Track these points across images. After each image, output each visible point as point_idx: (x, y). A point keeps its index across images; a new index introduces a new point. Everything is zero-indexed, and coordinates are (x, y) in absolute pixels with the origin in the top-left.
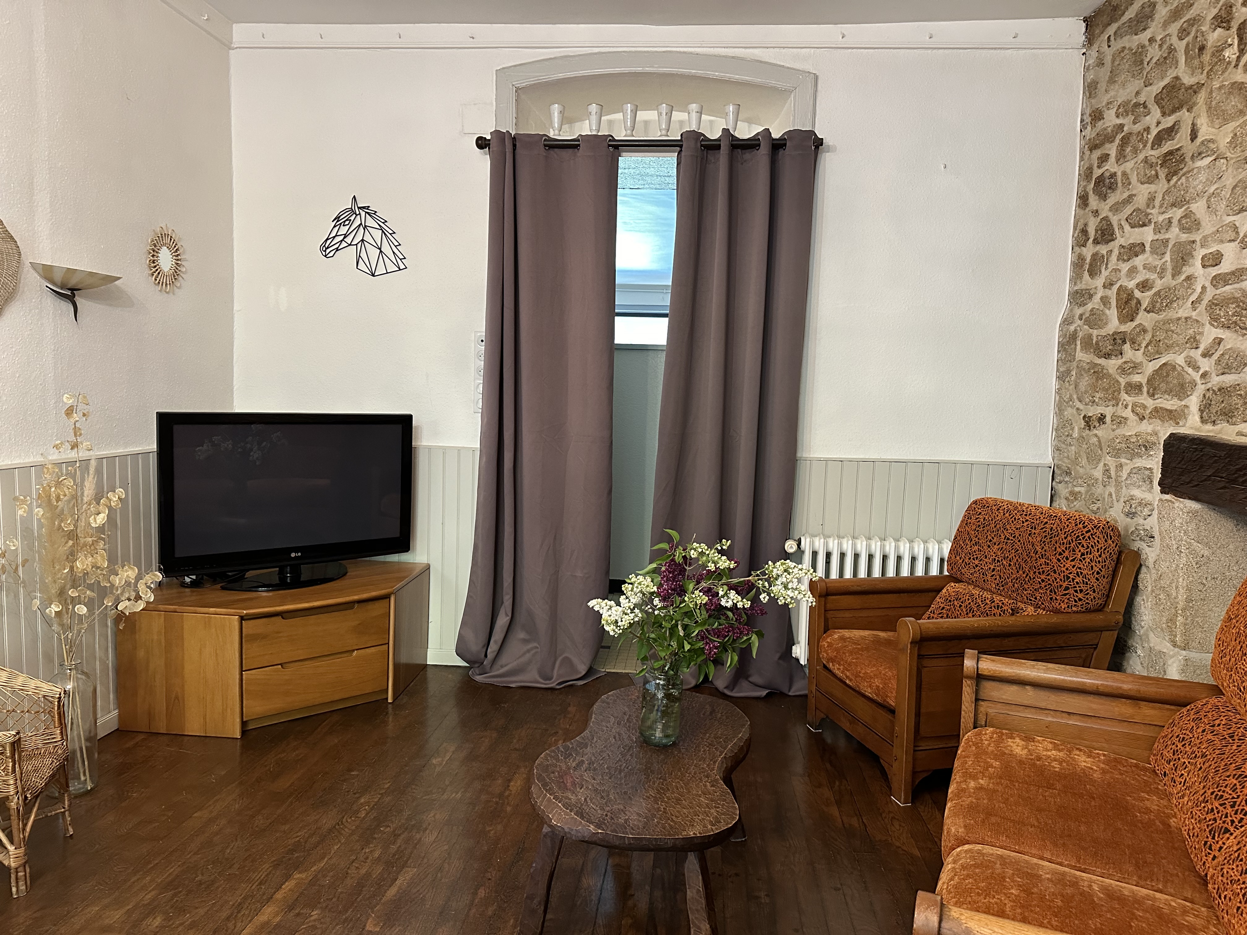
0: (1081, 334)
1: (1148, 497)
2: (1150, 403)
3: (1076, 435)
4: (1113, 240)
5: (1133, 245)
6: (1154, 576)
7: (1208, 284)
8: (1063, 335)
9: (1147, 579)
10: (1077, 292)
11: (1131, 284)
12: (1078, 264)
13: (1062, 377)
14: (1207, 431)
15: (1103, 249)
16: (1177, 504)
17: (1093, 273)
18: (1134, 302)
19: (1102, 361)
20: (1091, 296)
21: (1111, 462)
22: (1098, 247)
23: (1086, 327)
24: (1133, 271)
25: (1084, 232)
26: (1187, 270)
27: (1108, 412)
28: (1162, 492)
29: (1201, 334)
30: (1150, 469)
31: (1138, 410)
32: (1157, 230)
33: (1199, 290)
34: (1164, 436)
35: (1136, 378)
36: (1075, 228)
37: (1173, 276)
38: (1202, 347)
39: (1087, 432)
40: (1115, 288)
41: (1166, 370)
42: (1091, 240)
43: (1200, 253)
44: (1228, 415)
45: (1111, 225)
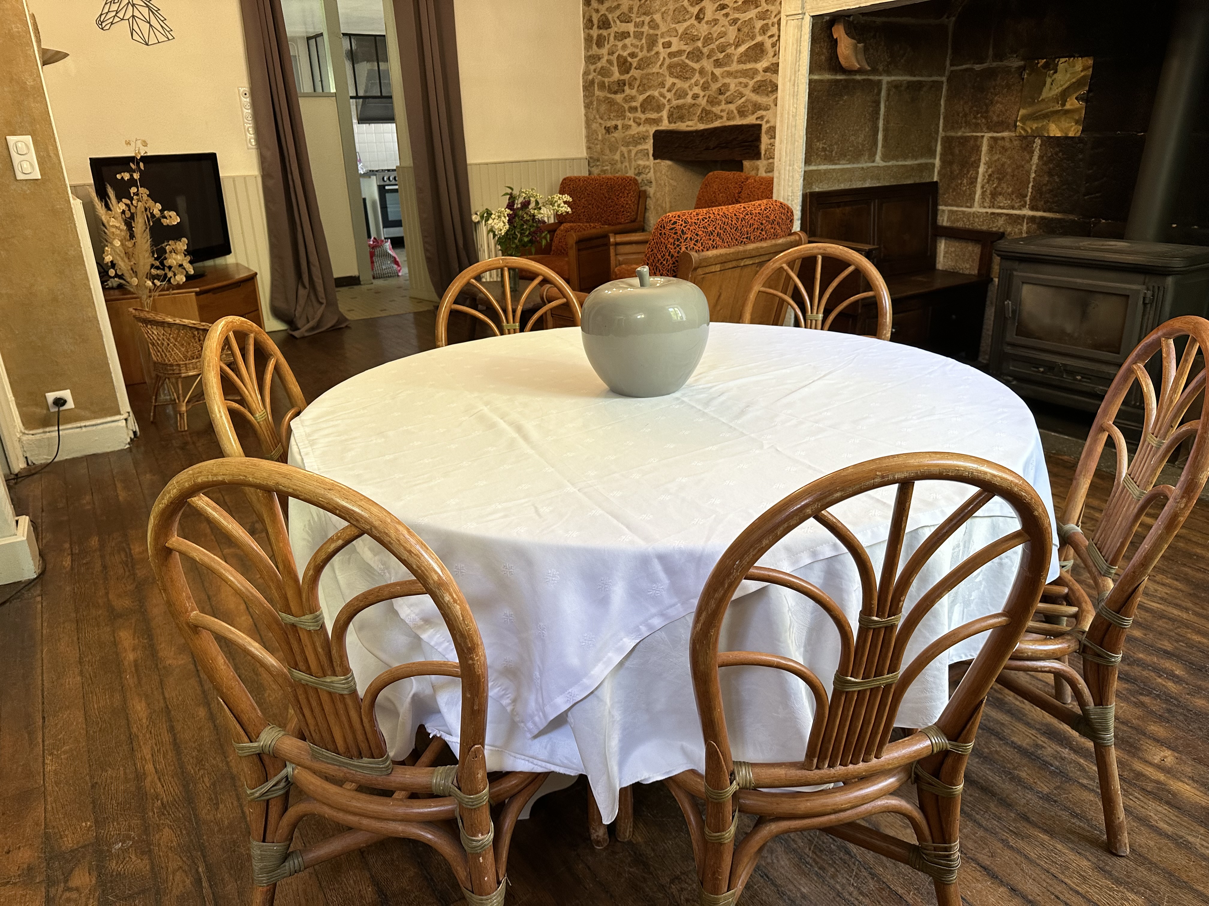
0: (596, 81)
1: (647, 163)
2: (643, 117)
3: (600, 138)
4: (610, 28)
5: (623, 33)
6: (654, 201)
7: (666, 56)
8: (585, 81)
9: (650, 203)
10: (590, 56)
11: (625, 54)
12: (588, 39)
13: (587, 106)
14: (673, 127)
15: (605, 33)
16: (662, 164)
17: (600, 44)
18: (628, 64)
19: (613, 96)
20: (599, 59)
21: (624, 149)
22: (601, 31)
23: (599, 77)
24: (625, 47)
25: (590, 20)
26: (655, 49)
27: (619, 123)
28: (655, 159)
29: (665, 81)
30: (647, 149)
31: (638, 120)
32: (636, 25)
33: (662, 59)
34: (652, 132)
35: (634, 104)
36: (584, 18)
37: (648, 51)
38: (667, 87)
39: (607, 135)
40: (616, 55)
41: (650, 99)
42: (595, 26)
43: (661, 41)
44: (682, 118)
45: (607, 19)
